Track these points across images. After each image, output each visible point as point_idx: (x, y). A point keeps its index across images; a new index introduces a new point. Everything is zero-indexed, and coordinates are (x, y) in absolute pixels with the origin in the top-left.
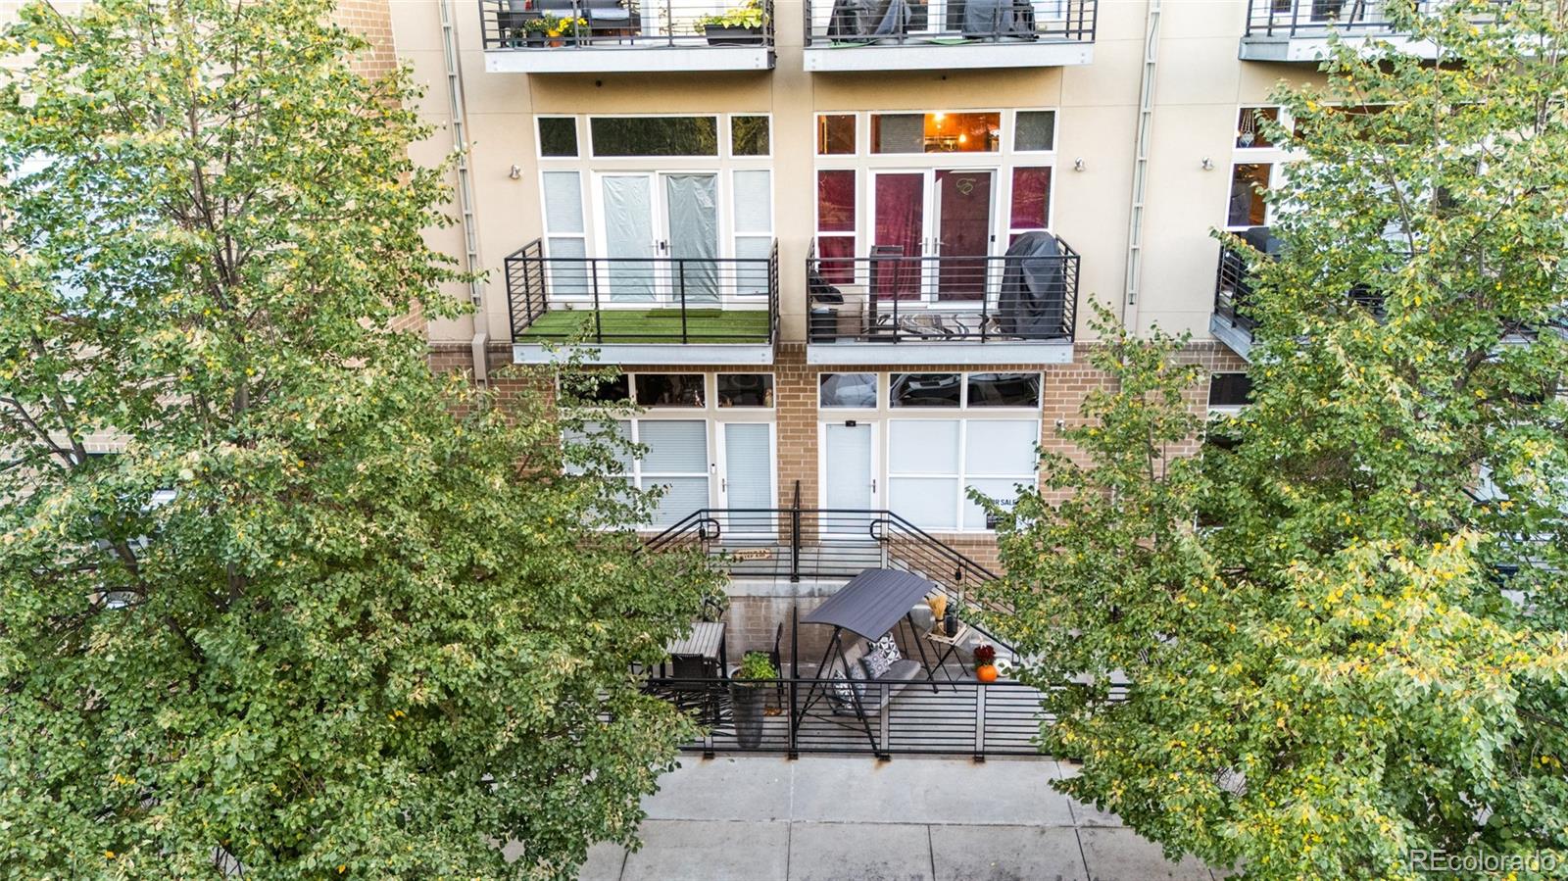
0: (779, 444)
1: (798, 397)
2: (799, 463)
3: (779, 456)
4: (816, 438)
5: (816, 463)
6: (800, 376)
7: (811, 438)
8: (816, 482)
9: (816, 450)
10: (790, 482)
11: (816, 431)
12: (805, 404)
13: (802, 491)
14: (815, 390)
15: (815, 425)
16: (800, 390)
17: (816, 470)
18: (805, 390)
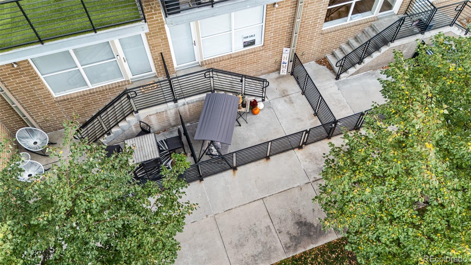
0: (148, 40)
1: (153, 18)
2: (160, 45)
3: (149, 45)
4: (165, 33)
5: (168, 43)
6: (151, 8)
7: (163, 34)
8: (170, 51)
9: (167, 38)
10: (157, 54)
11: (165, 31)
12: (158, 20)
13: (164, 56)
14: (160, 13)
15: (164, 28)
16: (153, 14)
17: (169, 46)
18: (156, 14)
